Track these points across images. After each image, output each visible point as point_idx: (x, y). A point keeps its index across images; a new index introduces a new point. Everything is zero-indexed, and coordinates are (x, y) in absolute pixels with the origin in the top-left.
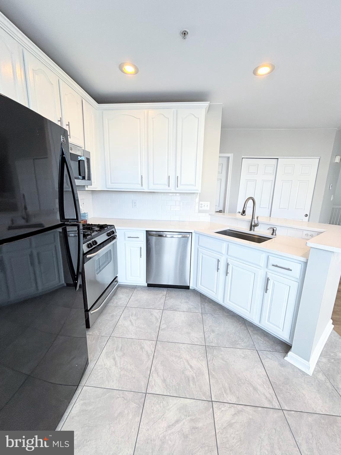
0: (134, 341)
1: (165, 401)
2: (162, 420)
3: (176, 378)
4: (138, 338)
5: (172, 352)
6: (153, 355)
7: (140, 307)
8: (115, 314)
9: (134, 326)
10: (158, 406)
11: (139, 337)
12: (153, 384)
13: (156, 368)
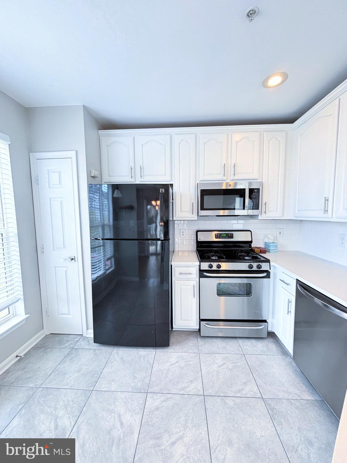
0: (199, 373)
1: (139, 411)
2: (125, 409)
3: (159, 422)
4: (203, 376)
5: (190, 415)
6: (185, 393)
7: (251, 368)
8: (229, 348)
9: (218, 368)
10: (136, 404)
11: (205, 377)
12: (155, 398)
13: (170, 398)
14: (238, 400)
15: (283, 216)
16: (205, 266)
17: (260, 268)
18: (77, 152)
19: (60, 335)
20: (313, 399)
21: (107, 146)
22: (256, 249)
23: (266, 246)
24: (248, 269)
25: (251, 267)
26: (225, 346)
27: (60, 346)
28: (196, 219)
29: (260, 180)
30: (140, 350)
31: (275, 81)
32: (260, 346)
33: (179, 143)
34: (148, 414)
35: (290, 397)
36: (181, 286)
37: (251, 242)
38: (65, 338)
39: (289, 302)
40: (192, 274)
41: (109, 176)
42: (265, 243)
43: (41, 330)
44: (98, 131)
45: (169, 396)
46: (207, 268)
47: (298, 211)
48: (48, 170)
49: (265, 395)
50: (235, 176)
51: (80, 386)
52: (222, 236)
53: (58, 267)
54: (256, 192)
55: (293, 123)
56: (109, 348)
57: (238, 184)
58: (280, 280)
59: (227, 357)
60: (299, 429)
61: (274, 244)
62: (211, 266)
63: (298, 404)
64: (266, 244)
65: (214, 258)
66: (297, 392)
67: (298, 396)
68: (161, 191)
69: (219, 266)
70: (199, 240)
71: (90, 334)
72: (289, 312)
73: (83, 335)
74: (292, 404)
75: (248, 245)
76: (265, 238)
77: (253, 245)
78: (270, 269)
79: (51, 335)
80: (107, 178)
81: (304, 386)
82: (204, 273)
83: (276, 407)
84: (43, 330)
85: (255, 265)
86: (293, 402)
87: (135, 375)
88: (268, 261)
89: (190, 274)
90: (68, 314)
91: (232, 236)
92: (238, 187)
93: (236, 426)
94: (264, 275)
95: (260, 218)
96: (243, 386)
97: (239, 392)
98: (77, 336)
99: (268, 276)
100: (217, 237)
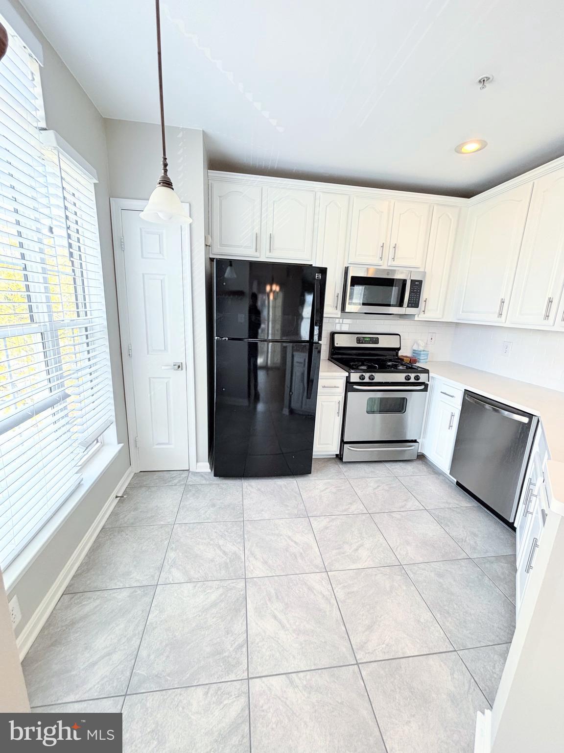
14: (403, 514)
15: (443, 317)
16: (355, 377)
17: (418, 379)
18: (190, 205)
19: (157, 473)
20: (470, 505)
21: (219, 197)
22: (405, 358)
23: (414, 354)
24: (404, 381)
25: (408, 378)
26: (373, 470)
27: (166, 483)
28: (339, 316)
29: (422, 270)
30: (276, 480)
31: (471, 147)
32: (409, 468)
33: (326, 206)
34: (319, 532)
35: (451, 506)
36: (323, 403)
37: (399, 349)
38: (166, 475)
39: (452, 415)
40: (338, 387)
41: (222, 245)
42: (414, 350)
43: (129, 467)
44: (209, 171)
45: (333, 517)
46: (358, 380)
47: (462, 312)
48: (141, 230)
49: (428, 507)
50: (394, 261)
51: (226, 518)
52: (365, 341)
53: (154, 378)
54: (417, 285)
55: (469, 198)
56: (235, 481)
57: (397, 272)
58: (441, 392)
59: (379, 480)
60: (464, 527)
61: (425, 352)
62: (362, 378)
63: (458, 510)
64: (415, 352)
65: (363, 367)
66: (457, 502)
67: (457, 504)
68: (316, 277)
69: (372, 378)
70: (336, 345)
71: (205, 467)
72: (450, 426)
73: (190, 470)
74: (454, 511)
75: (394, 353)
76: (414, 345)
77: (400, 353)
78: (429, 381)
79: (142, 473)
80: (219, 247)
81: (461, 497)
82: (354, 386)
83: (440, 514)
84: (130, 468)
85: (412, 375)
86: (454, 509)
87: (285, 503)
88: (426, 371)
89: (335, 387)
90: (168, 444)
91: (376, 341)
92: (398, 276)
93: (409, 531)
94: (422, 387)
95: (416, 318)
96: (405, 502)
97: (403, 507)
98: (182, 472)
99: (425, 390)
100: (359, 341)
